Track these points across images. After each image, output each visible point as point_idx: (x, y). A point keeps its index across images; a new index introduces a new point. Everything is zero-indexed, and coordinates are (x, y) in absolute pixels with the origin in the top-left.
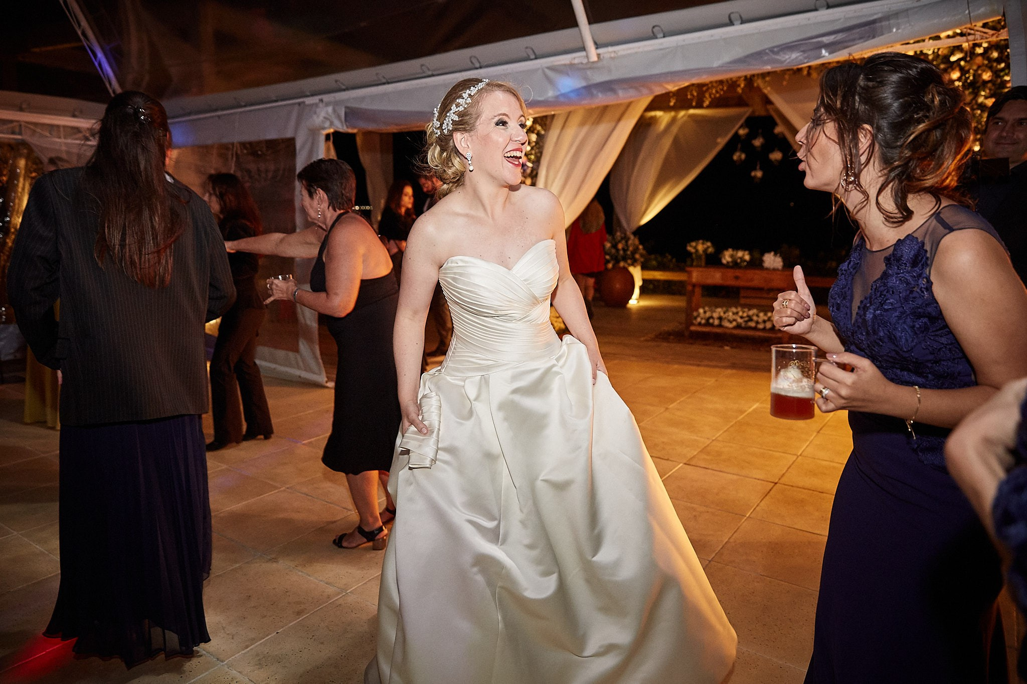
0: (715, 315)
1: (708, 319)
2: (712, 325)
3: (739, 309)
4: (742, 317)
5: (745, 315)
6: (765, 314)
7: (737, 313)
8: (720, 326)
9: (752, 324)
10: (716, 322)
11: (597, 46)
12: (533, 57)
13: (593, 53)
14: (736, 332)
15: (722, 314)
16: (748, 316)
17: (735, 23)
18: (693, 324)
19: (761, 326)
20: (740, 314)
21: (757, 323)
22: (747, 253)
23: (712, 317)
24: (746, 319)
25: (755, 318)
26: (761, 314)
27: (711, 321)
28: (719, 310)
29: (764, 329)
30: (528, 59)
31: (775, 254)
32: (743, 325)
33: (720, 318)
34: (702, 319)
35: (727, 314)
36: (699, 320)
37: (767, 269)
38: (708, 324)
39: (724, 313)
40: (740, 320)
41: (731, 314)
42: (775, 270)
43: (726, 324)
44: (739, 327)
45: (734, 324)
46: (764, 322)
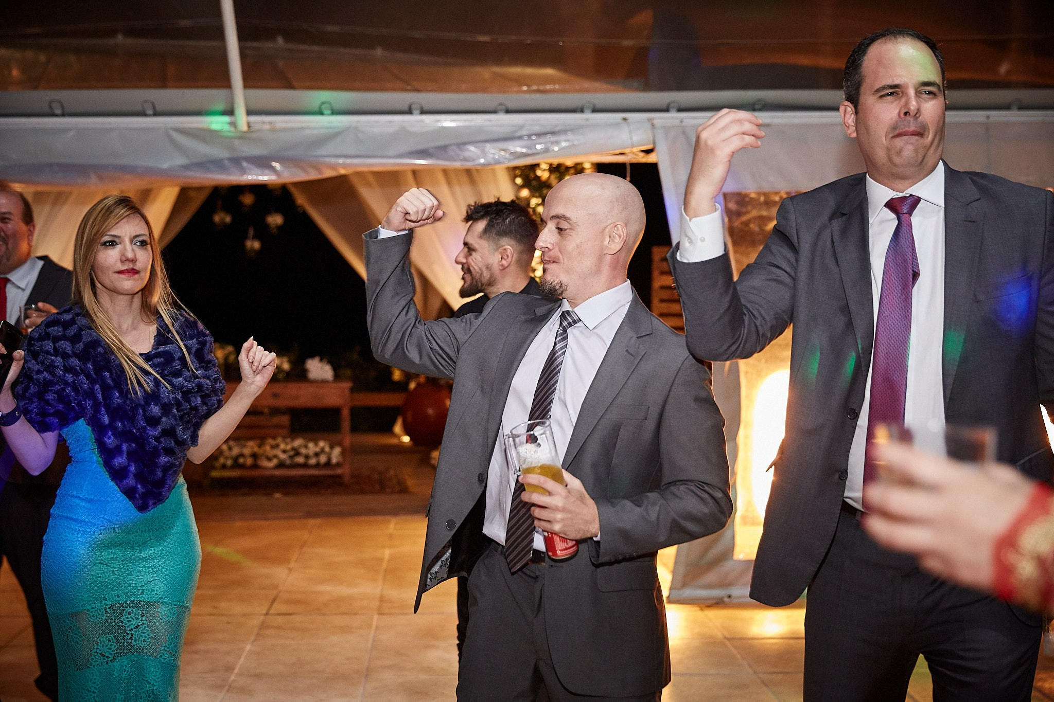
0: (247, 451)
1: (235, 459)
2: (242, 466)
3: (279, 440)
4: (284, 451)
5: (289, 447)
6: (316, 445)
7: (277, 446)
8: (255, 466)
9: (300, 460)
10: (249, 461)
11: (249, 113)
12: (150, 112)
13: (242, 118)
14: (278, 472)
15: (256, 449)
16: (293, 449)
17: (414, 112)
18: (214, 468)
19: (313, 461)
20: (282, 446)
21: (307, 457)
22: (285, 359)
23: (241, 455)
24: (292, 453)
25: (303, 451)
26: (311, 445)
27: (241, 460)
28: (251, 443)
29: (317, 465)
30: (143, 114)
31: (321, 360)
32: (288, 462)
33: (254, 456)
34: (227, 458)
35: (263, 448)
36: (222, 460)
37: (315, 382)
38: (236, 465)
39: (260, 446)
40: (283, 456)
41: (268, 448)
42: (324, 382)
43: (265, 463)
44: (281, 465)
45: (275, 461)
46: (317, 455)
